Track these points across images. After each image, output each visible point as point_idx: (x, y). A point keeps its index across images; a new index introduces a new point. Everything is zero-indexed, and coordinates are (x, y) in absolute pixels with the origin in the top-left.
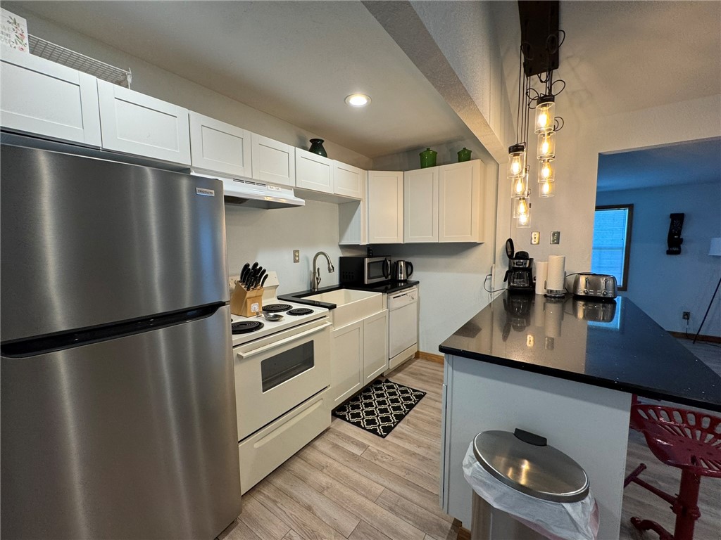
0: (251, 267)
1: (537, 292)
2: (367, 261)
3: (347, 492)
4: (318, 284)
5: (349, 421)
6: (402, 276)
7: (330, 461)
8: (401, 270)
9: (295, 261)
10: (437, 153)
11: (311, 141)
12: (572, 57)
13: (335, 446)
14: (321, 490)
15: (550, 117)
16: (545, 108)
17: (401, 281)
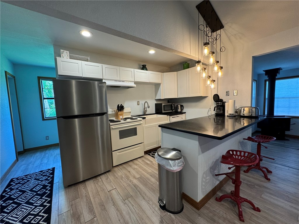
0: (120, 106)
1: (225, 115)
2: (163, 104)
3: (141, 170)
4: (146, 112)
5: (150, 156)
6: (179, 110)
7: (140, 163)
8: (179, 108)
9: (138, 105)
10: (189, 64)
11: (142, 65)
12: (227, 23)
13: (143, 161)
14: (134, 169)
15: (208, 50)
16: (206, 47)
17: (179, 112)
